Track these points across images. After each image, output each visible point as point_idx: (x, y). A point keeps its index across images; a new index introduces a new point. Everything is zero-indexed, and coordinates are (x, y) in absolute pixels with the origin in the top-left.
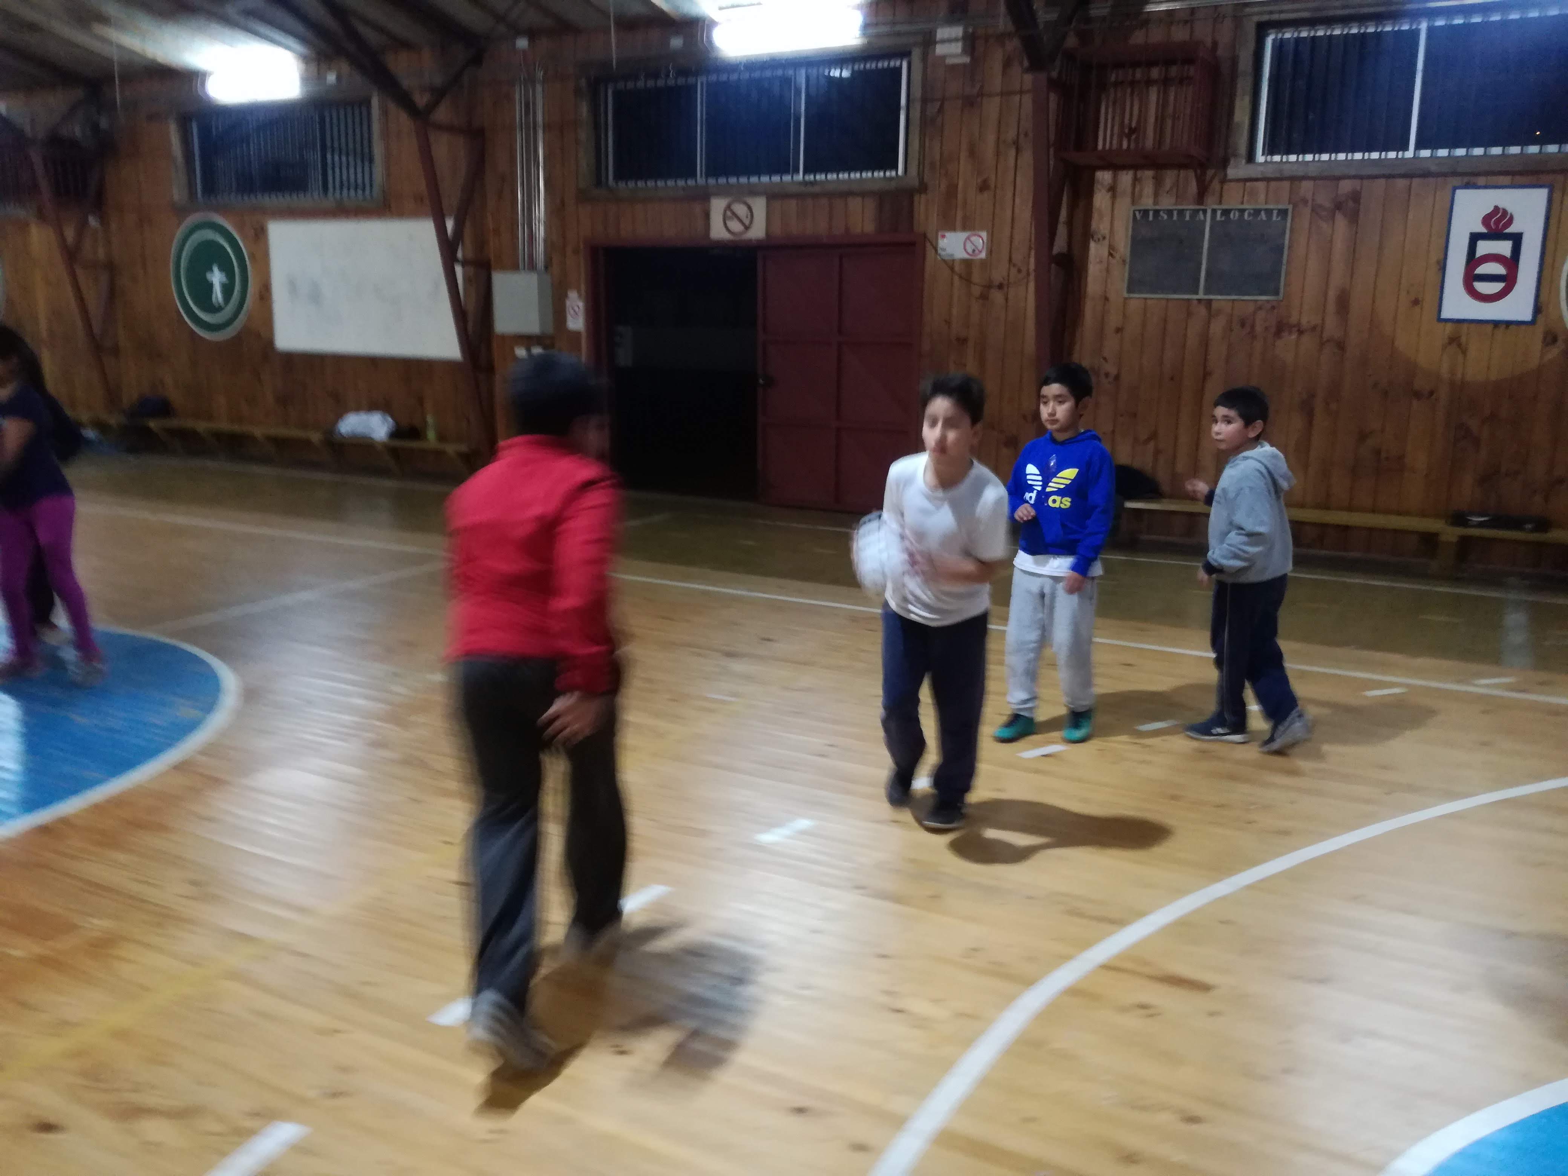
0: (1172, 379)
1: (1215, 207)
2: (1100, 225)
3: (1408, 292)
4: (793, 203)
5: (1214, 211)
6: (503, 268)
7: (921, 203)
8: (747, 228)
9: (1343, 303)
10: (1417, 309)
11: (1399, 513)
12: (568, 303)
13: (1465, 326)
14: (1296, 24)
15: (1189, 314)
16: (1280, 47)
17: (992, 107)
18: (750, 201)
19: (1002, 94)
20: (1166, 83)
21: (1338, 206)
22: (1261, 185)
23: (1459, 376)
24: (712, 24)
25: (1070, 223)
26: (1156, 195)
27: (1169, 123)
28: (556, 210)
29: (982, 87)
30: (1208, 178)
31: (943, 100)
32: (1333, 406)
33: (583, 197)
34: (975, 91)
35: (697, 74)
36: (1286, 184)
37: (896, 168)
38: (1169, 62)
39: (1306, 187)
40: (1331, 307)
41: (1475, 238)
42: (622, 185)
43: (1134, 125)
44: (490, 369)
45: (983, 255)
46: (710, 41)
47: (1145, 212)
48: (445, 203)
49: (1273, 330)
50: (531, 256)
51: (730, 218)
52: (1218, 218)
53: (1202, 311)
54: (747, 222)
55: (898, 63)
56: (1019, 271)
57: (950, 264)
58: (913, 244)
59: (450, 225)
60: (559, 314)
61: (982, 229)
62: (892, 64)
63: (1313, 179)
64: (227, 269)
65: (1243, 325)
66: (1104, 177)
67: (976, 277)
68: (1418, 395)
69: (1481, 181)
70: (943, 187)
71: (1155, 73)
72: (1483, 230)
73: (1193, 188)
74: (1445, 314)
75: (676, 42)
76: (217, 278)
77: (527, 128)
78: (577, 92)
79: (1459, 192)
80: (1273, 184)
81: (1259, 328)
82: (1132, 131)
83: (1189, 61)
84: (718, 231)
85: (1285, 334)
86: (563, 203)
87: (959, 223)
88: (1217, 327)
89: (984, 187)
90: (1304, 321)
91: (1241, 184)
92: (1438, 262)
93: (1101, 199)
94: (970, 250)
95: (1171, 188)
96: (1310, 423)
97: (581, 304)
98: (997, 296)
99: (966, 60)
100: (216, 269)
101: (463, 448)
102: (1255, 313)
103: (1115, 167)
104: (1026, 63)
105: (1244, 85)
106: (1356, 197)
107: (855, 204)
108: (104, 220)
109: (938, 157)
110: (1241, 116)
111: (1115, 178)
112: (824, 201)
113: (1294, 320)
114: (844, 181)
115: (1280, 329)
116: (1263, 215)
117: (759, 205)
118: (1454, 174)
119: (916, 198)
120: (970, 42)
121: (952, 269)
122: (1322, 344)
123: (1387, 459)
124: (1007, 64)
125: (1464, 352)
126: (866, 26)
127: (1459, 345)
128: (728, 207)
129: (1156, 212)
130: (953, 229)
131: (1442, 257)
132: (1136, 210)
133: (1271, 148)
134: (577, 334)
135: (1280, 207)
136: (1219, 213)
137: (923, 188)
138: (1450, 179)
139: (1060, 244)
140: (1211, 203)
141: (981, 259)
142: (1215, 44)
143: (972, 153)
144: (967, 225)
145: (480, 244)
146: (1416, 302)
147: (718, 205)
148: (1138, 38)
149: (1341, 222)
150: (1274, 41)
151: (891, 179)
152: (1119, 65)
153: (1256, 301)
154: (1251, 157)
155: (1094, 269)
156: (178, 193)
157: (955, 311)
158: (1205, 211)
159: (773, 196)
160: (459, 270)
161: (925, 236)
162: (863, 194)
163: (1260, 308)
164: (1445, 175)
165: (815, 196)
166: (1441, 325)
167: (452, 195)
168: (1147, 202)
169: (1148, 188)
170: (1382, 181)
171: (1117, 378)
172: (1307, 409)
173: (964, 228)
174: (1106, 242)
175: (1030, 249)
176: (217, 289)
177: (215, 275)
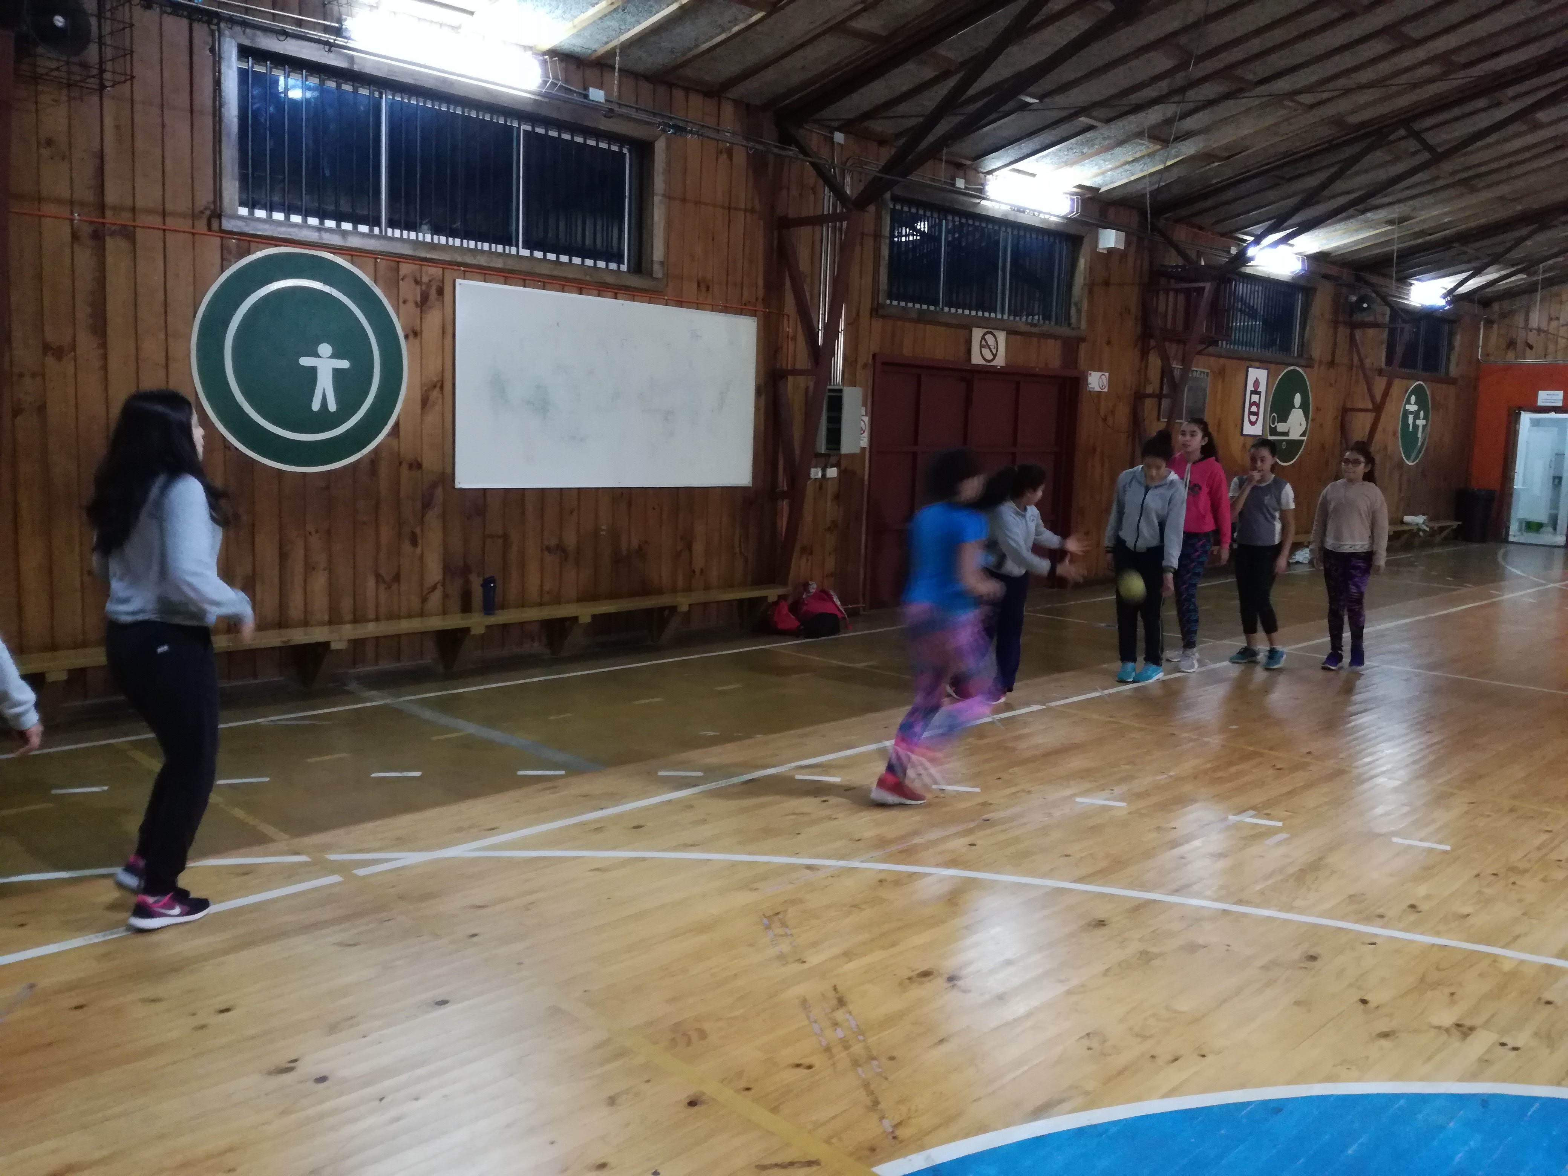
3: (1234, 420)
7: (1081, 350)
10: (1236, 429)
18: (996, 333)
22: (1200, 357)
33: (880, 312)
39: (1212, 361)
41: (1252, 392)
45: (1106, 390)
57: (1092, 395)
58: (1077, 379)
61: (1107, 371)
63: (1214, 356)
69: (1254, 364)
70: (1092, 340)
74: (1244, 433)
75: (961, 183)
76: (325, 363)
79: (1250, 369)
80: (1204, 357)
86: (858, 313)
87: (1097, 366)
89: (1109, 343)
92: (1242, 405)
94: (1101, 385)
97: (866, 421)
100: (325, 349)
106: (1224, 368)
107: (1051, 344)
109: (1091, 317)
112: (1036, 340)
116: (1202, 376)
118: (1248, 359)
119: (1081, 345)
121: (1093, 398)
130: (1094, 369)
131: (1243, 402)
134: (863, 449)
138: (1247, 362)
141: (1105, 393)
144: (1100, 368)
145: (775, 351)
146: (1236, 425)
149: (1220, 381)
159: (1011, 332)
161: (1083, 374)
166: (1242, 438)
167: (742, 287)
170: (1231, 360)
173: (1100, 370)
176: (325, 384)
177: (320, 357)
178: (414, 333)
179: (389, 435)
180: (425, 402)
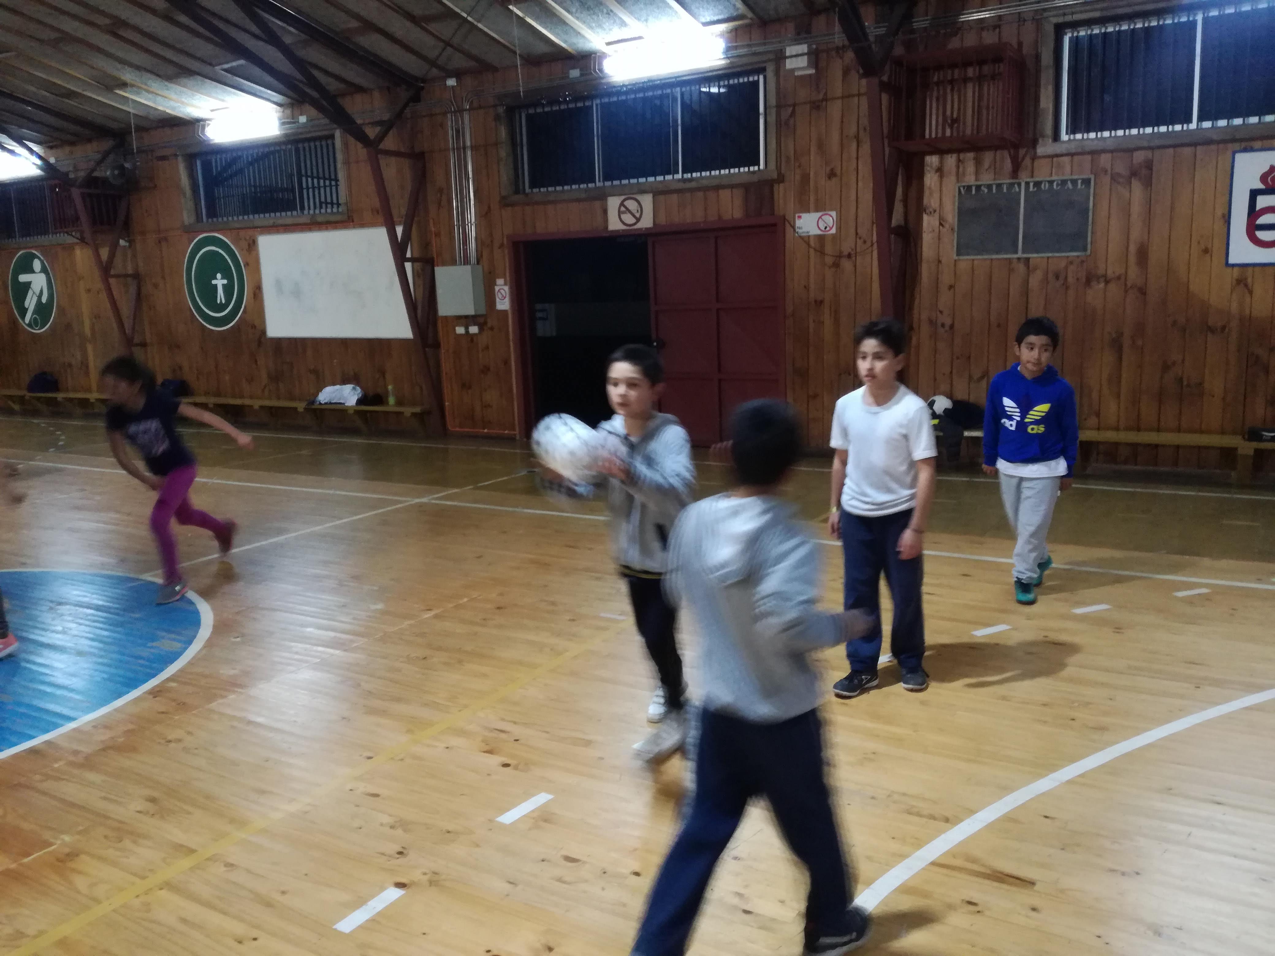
0: (999, 326)
1: (1028, 180)
2: (931, 200)
3: (1199, 243)
4: (675, 197)
5: (1027, 184)
6: (444, 264)
7: (780, 190)
8: (638, 220)
9: (1143, 254)
10: (1208, 257)
11: (1201, 432)
12: (497, 288)
13: (1250, 270)
14: (1089, 23)
15: (1011, 270)
16: (1076, 43)
17: (835, 109)
18: (639, 197)
19: (843, 98)
20: (980, 79)
21: (1134, 174)
22: (1066, 159)
23: (1247, 312)
24: (603, 56)
25: (905, 201)
26: (977, 173)
27: (984, 112)
28: (484, 214)
29: (826, 94)
30: (1021, 155)
31: (794, 105)
32: (1140, 343)
33: (505, 203)
34: (821, 96)
35: (591, 97)
36: (1089, 157)
37: (758, 164)
38: (981, 63)
39: (1105, 160)
40: (1132, 258)
41: (1254, 194)
42: (535, 190)
43: (955, 116)
44: (437, 345)
45: (833, 231)
46: (601, 70)
47: (969, 188)
48: (395, 212)
49: (1084, 280)
50: (465, 251)
51: (624, 213)
52: (1031, 189)
53: (1021, 267)
54: (638, 215)
55: (756, 78)
56: (865, 242)
57: (806, 240)
58: (774, 225)
59: (399, 230)
60: (490, 298)
61: (831, 210)
62: (751, 79)
63: (1112, 152)
64: (227, 275)
65: (1057, 277)
66: (932, 160)
67: (829, 249)
68: (1212, 330)
69: (1258, 144)
70: (798, 177)
71: (970, 72)
72: (1262, 186)
73: (1008, 164)
74: (1232, 260)
75: (575, 73)
76: (220, 282)
77: (458, 149)
78: (497, 118)
79: (1238, 156)
80: (1076, 158)
81: (1070, 280)
82: (955, 121)
83: (998, 60)
84: (614, 224)
85: (1094, 283)
86: (489, 207)
87: (812, 205)
88: (1035, 281)
89: (831, 175)
90: (1110, 273)
91: (1048, 160)
92: (1224, 216)
93: (930, 179)
94: (823, 228)
95: (990, 167)
96: (1120, 359)
97: (506, 288)
98: (847, 265)
99: (812, 71)
100: (219, 276)
101: (418, 410)
102: (1066, 268)
103: (941, 153)
104: (861, 71)
105: (1046, 77)
106: (1149, 165)
107: (725, 194)
108: (131, 242)
109: (792, 152)
110: (1046, 102)
111: (941, 162)
112: (700, 194)
113: (1101, 272)
114: (715, 177)
115: (1089, 280)
116: (1069, 185)
117: (647, 200)
118: (1234, 140)
119: (776, 186)
120: (815, 57)
121: (808, 244)
122: (1126, 291)
123: (1188, 385)
124: (846, 72)
125: (1251, 292)
126: (728, 49)
127: (1246, 285)
128: (622, 204)
129: (978, 187)
130: (808, 211)
131: (1226, 212)
132: (961, 186)
133: (1073, 129)
134: (505, 312)
135: (1085, 176)
136: (1031, 185)
137: (781, 179)
138: (1230, 145)
139: (897, 218)
140: (1024, 177)
141: (832, 234)
142: (1020, 44)
143: (821, 146)
144: (820, 207)
145: (425, 245)
146: (1206, 251)
147: (613, 203)
148: (954, 44)
149: (1137, 187)
150: (1070, 39)
151: (754, 172)
152: (939, 67)
153: (1068, 257)
154: (1056, 137)
155: (927, 239)
156: (188, 218)
157: (812, 280)
158: (1019, 185)
159: (658, 193)
160: (408, 266)
161: (784, 219)
162: (732, 187)
163: (1071, 263)
164: (1224, 141)
165: (692, 190)
166: (1229, 270)
167: (400, 206)
168: (970, 179)
169: (970, 168)
170: (1171, 151)
171: (952, 327)
172: (1117, 345)
173: (817, 210)
174: (937, 215)
175: (873, 223)
176: (220, 291)
177: (218, 280)
178: (247, 265)
179: (243, 312)
180: (255, 296)
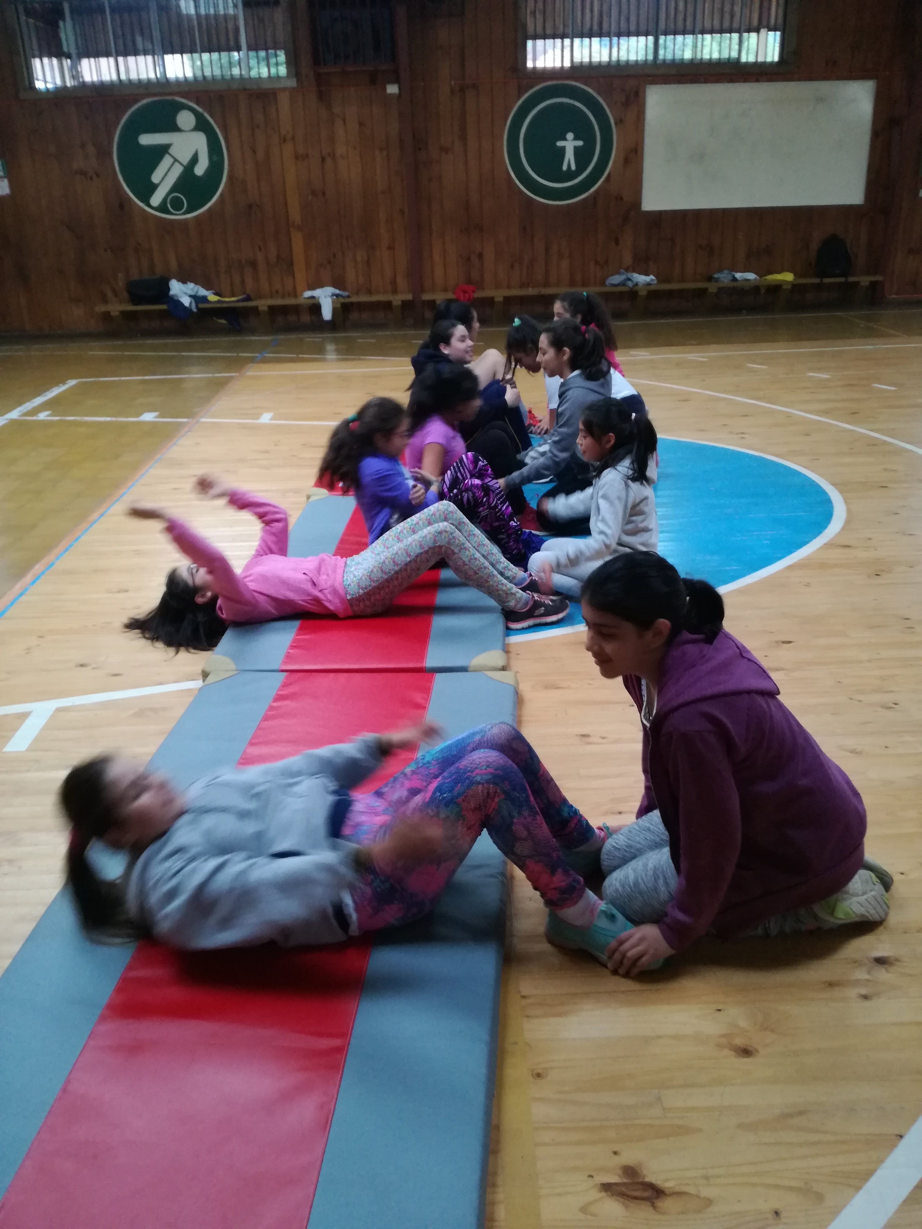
64: (584, 134)
76: (570, 144)
176: (570, 155)
177: (568, 141)
178: (620, 122)
179: (604, 181)
180: (627, 161)
